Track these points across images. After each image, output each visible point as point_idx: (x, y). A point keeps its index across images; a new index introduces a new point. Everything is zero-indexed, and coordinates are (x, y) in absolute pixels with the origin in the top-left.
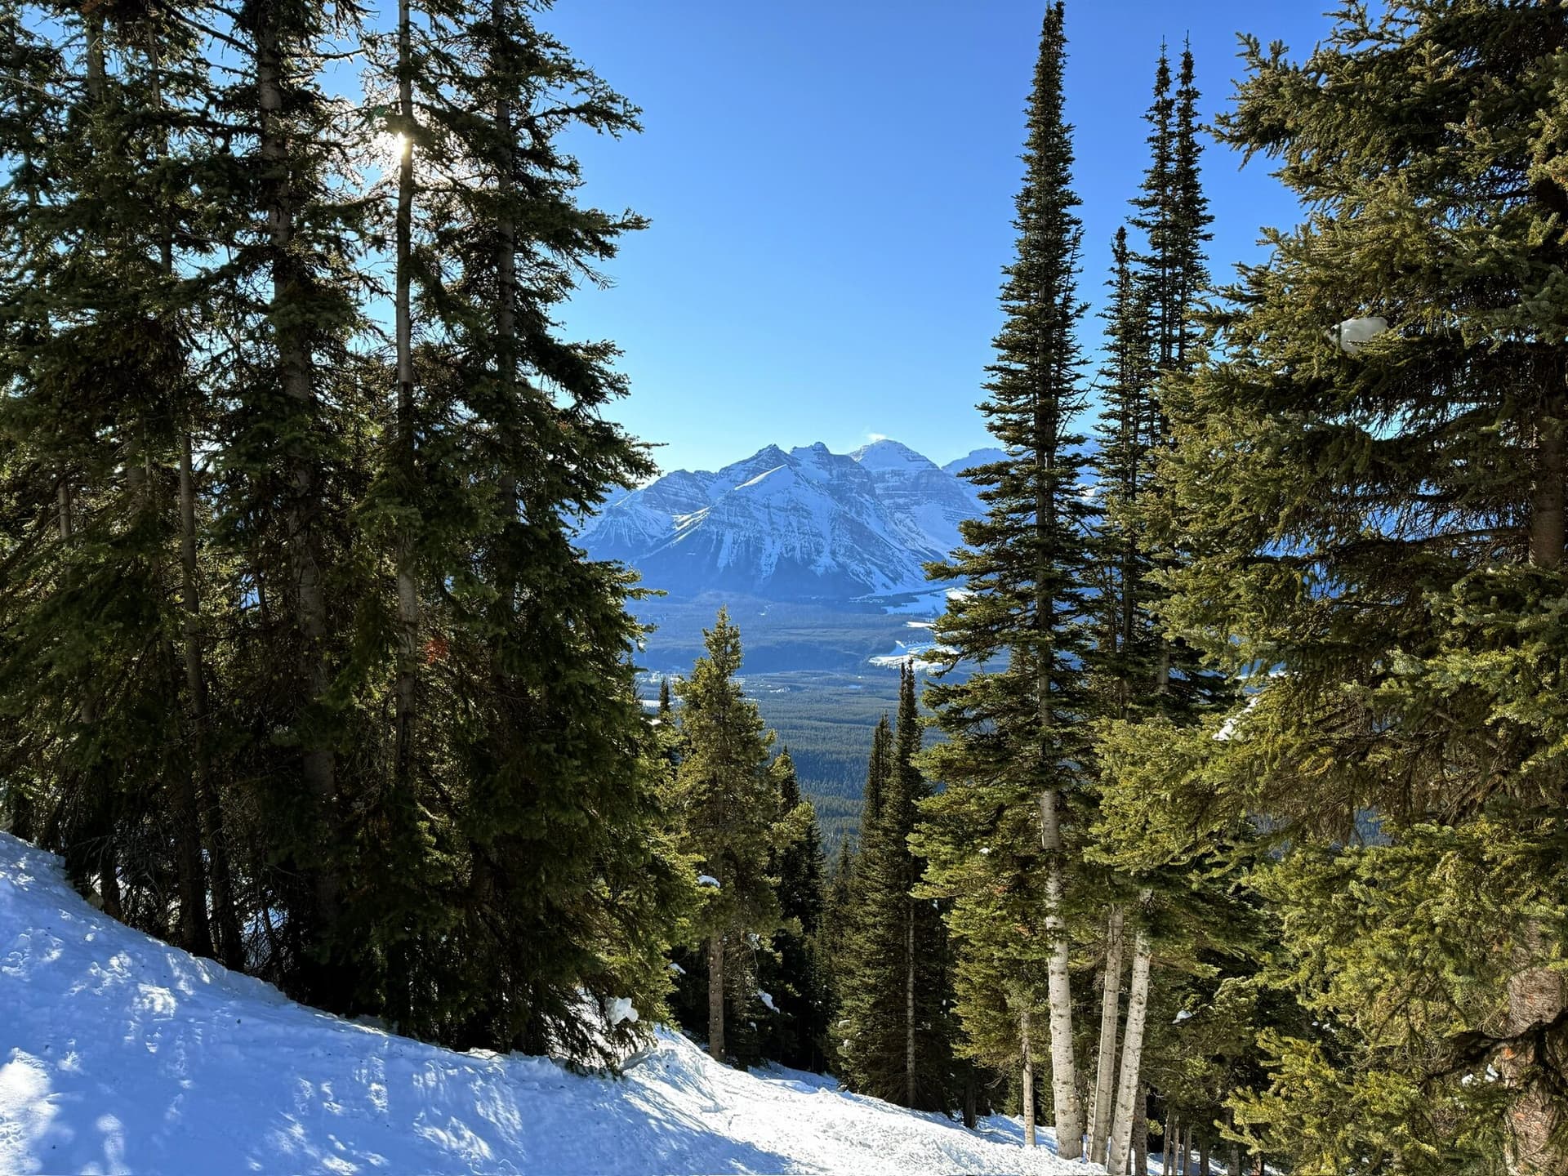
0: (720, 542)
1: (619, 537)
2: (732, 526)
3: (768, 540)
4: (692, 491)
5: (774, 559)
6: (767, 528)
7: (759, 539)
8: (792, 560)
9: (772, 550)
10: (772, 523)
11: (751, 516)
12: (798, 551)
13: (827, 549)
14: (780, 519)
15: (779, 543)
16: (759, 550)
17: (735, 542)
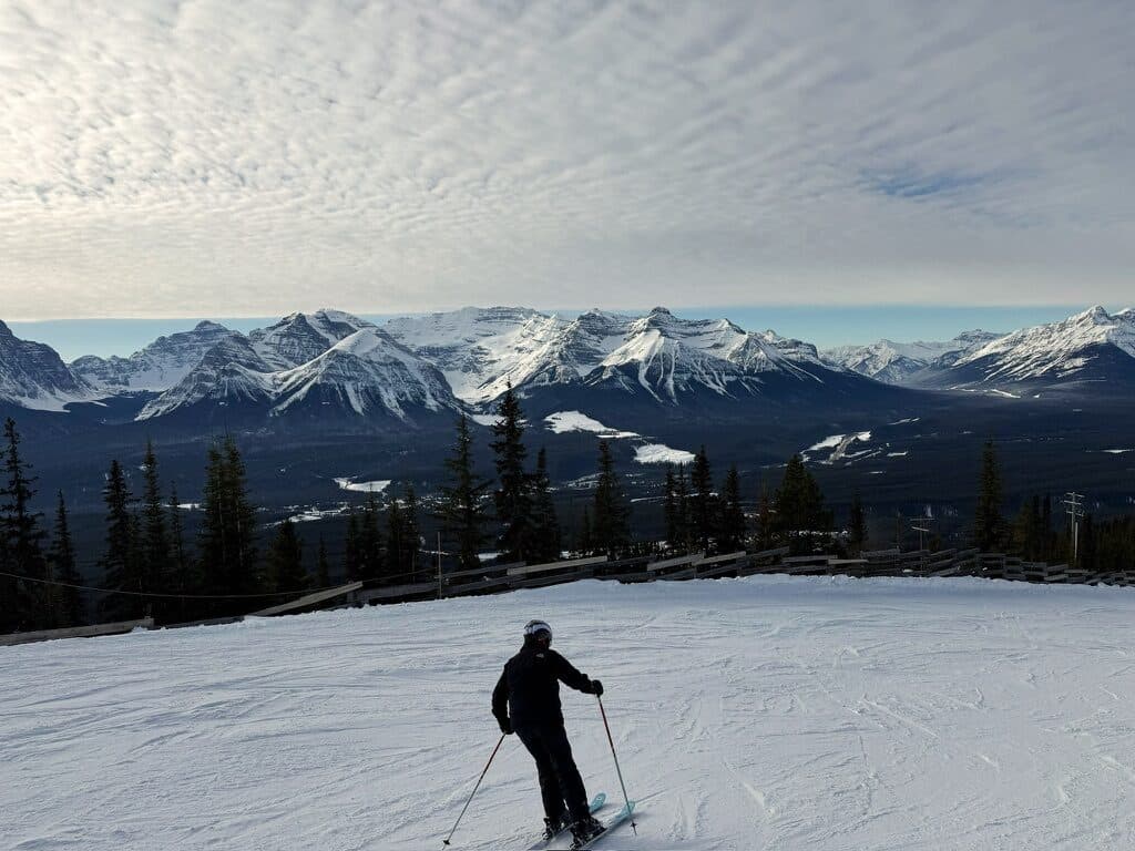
0: (345, 393)
1: (241, 393)
2: (349, 379)
3: (381, 388)
4: (248, 353)
5: (395, 403)
6: (378, 379)
7: (375, 388)
8: (407, 402)
9: (389, 398)
10: (380, 376)
11: (362, 370)
12: (408, 395)
13: (429, 395)
14: (384, 371)
15: (390, 391)
16: (378, 397)
17: (357, 392)
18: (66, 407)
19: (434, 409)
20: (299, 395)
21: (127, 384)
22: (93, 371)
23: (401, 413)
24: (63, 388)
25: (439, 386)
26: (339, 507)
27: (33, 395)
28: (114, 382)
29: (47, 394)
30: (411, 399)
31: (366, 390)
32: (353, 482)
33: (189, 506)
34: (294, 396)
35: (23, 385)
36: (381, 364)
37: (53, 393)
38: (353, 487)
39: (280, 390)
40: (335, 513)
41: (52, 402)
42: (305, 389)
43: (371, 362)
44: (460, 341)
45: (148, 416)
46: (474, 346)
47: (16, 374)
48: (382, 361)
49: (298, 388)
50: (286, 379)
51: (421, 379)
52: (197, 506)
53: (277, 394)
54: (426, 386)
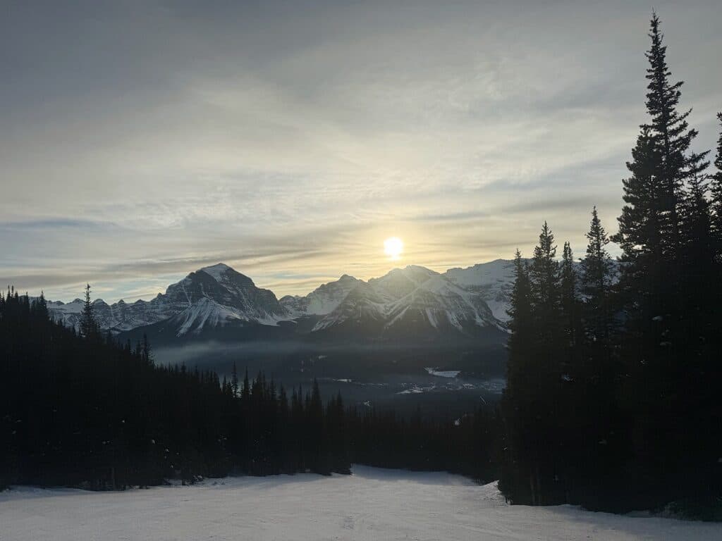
0: (426, 314)
1: (369, 315)
2: (429, 306)
3: (448, 312)
5: (456, 321)
6: (445, 306)
7: (444, 312)
8: (464, 320)
9: (453, 318)
10: (447, 304)
11: (436, 301)
12: (464, 316)
13: (477, 316)
15: (453, 313)
16: (446, 317)
17: (433, 314)
18: (278, 323)
19: (482, 325)
20: (400, 316)
21: (305, 310)
22: (290, 304)
23: (460, 327)
24: (277, 314)
25: (483, 310)
26: (431, 385)
27: (263, 317)
28: (299, 310)
29: (270, 317)
30: (466, 319)
31: (439, 313)
32: (437, 370)
33: (346, 380)
34: (397, 317)
35: (259, 311)
36: (447, 297)
37: (272, 316)
38: (436, 373)
39: (389, 313)
40: (429, 389)
41: (272, 320)
42: (403, 312)
43: (441, 296)
44: (494, 281)
45: (318, 328)
46: (504, 283)
47: (255, 307)
48: (447, 295)
49: (399, 312)
50: (392, 307)
51: (472, 306)
52: (350, 381)
53: (388, 316)
54: (476, 310)
